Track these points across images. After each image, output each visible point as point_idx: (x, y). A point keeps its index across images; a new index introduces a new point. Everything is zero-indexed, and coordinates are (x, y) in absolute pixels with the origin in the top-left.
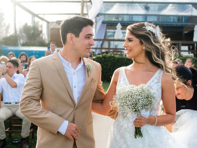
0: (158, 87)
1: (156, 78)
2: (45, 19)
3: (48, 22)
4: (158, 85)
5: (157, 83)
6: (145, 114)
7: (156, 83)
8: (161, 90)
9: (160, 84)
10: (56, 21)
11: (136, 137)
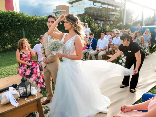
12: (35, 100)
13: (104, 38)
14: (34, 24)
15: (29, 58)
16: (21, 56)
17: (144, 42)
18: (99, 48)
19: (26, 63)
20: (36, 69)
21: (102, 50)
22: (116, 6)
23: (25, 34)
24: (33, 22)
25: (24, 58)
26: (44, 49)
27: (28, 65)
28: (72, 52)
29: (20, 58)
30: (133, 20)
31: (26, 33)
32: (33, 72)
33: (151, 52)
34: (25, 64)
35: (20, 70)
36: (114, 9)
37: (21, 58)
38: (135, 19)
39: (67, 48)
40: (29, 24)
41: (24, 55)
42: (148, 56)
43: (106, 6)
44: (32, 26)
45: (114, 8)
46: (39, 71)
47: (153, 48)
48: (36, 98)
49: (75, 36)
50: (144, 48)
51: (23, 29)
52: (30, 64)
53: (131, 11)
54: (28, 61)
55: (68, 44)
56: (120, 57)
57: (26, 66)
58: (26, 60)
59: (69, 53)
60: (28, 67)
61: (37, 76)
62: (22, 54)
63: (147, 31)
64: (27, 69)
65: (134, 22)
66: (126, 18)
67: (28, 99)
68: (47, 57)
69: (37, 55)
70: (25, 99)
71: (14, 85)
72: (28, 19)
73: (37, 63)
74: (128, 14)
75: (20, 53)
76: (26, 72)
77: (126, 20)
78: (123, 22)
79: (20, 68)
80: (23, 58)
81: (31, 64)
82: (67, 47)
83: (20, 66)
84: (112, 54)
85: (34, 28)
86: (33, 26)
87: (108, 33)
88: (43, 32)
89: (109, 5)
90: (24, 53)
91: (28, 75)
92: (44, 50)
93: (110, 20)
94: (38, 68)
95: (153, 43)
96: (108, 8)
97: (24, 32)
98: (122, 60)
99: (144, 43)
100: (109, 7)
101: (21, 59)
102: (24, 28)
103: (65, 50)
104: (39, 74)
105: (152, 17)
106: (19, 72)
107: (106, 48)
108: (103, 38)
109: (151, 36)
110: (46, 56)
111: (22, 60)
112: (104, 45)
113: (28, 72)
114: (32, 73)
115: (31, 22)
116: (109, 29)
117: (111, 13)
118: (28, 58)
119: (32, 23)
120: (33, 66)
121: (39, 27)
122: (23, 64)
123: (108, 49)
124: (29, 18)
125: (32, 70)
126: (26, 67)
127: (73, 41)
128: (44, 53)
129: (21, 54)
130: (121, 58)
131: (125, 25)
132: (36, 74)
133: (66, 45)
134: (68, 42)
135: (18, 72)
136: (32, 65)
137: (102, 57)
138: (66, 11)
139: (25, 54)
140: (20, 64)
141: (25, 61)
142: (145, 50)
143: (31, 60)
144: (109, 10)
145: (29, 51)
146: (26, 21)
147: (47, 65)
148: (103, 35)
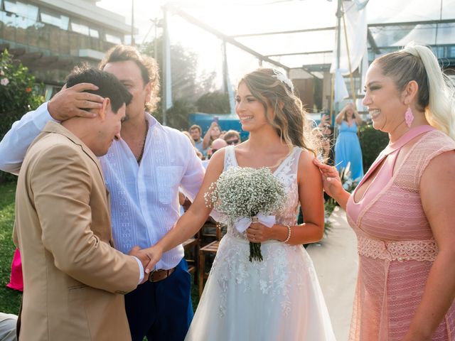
0: (292, 180)
1: (288, 165)
2: (282, 63)
3: (288, 69)
4: (292, 177)
5: (290, 172)
6: (268, 220)
7: (287, 174)
8: (297, 185)
9: (295, 176)
10: (301, 66)
11: (251, 260)
22: (104, 29)
30: (198, 89)
36: (97, 36)
38: (203, 86)
43: (62, 23)
53: (186, 54)
74: (182, 66)
89: (74, 18)
100: (78, 28)
117: (83, 53)
144: (77, 42)
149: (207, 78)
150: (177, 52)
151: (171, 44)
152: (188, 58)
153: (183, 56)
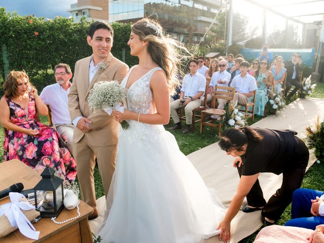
12: (78, 219)
13: (197, 73)
14: (31, 37)
15: (31, 117)
16: (12, 113)
17: (274, 82)
18: (185, 95)
19: (24, 129)
20: (52, 143)
21: (192, 99)
22: (210, 5)
23: (8, 59)
24: (28, 31)
25: (19, 118)
26: (78, 98)
27: (29, 135)
28: (146, 106)
29: (10, 118)
30: (246, 35)
31: (10, 56)
32: (42, 151)
33: (287, 104)
34: (22, 132)
35: (11, 147)
36: (206, 10)
37: (12, 118)
38: (250, 35)
39: (134, 98)
40: (19, 37)
41: (19, 111)
42: (282, 112)
43: (190, 4)
44: (25, 41)
45: (205, 8)
46: (56, 147)
47: (288, 94)
48: (79, 215)
49: (152, 70)
50: (275, 95)
51: (4, 48)
52: (35, 132)
53: (242, 17)
54: (30, 125)
55: (137, 88)
56: (231, 114)
57: (25, 136)
58: (25, 123)
59: (140, 109)
60: (31, 139)
61: (52, 159)
62: (13, 108)
63: (279, 60)
64: (29, 143)
65: (249, 39)
66: (233, 30)
67: (58, 218)
68: (86, 117)
69: (50, 111)
70: (53, 219)
71: (14, 185)
72: (15, 23)
73: (52, 129)
74: (239, 24)
75: (9, 105)
76: (25, 151)
77: (232, 35)
78: (226, 39)
79: (9, 142)
80: (16, 118)
81: (38, 133)
82: (134, 95)
83: (10, 138)
84: (213, 108)
85: (31, 47)
86: (29, 42)
87: (201, 62)
88: (53, 55)
89: (196, 1)
90: (19, 106)
91: (30, 158)
92: (78, 100)
93: (198, 33)
94: (55, 141)
95: (290, 84)
96: (193, 8)
97: (7, 55)
98: (236, 121)
99: (273, 84)
100: (196, 6)
101: (12, 121)
102: (7, 45)
103: (131, 101)
104: (58, 154)
105: (282, 31)
106: (8, 151)
107: (200, 94)
108: (194, 73)
109: (287, 71)
110: (84, 114)
111: (15, 123)
112: (197, 88)
113: (30, 151)
114: (40, 154)
115: (24, 30)
116: (200, 53)
117: (199, 18)
118: (29, 119)
119: (25, 33)
120: (44, 136)
121: (44, 43)
122: (16, 132)
123: (205, 96)
124: (17, 21)
125: (40, 145)
126: (25, 140)
127: (148, 83)
128: (78, 107)
129: (11, 109)
130: (233, 115)
131: (230, 46)
132: (51, 155)
133: (131, 90)
134: (137, 85)
135: (6, 151)
136: (39, 135)
137: (193, 114)
138: (101, 9)
139: (23, 109)
140: (10, 133)
141: (23, 126)
142: (276, 98)
143: (36, 123)
144: (197, 13)
145: (31, 102)
146: (10, 29)
147: (87, 135)
148: (194, 66)
149: (253, 30)
150: (237, 17)
151: (234, 13)
152: (242, 19)
153: (240, 19)
